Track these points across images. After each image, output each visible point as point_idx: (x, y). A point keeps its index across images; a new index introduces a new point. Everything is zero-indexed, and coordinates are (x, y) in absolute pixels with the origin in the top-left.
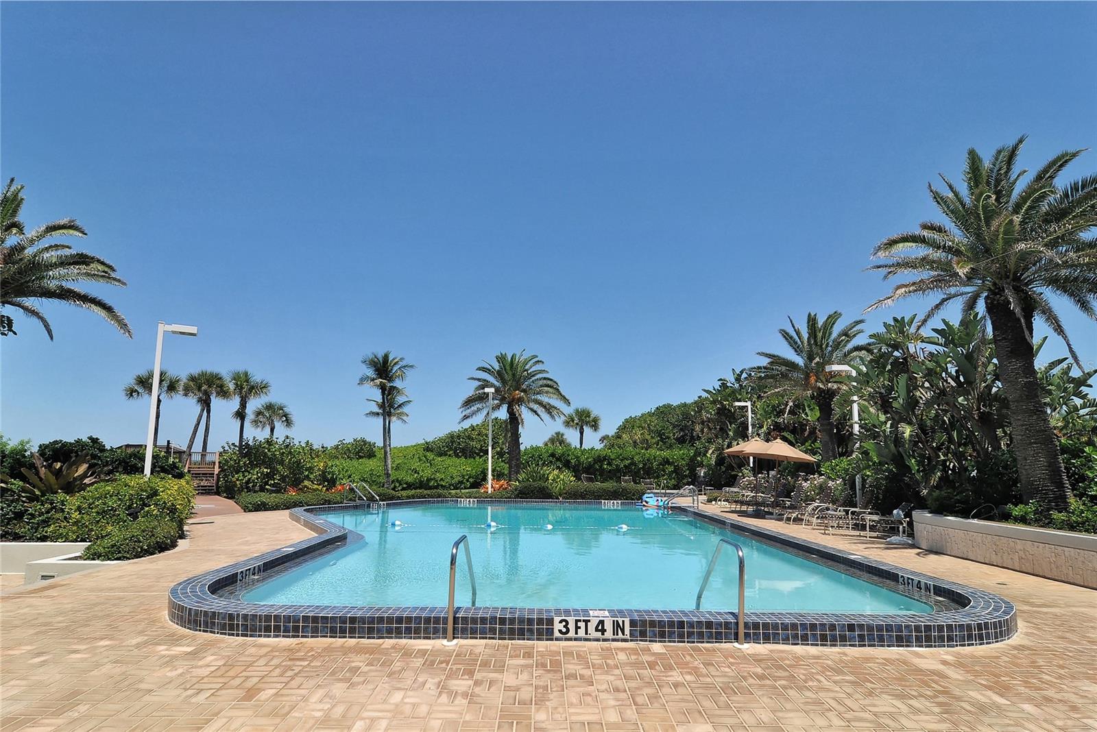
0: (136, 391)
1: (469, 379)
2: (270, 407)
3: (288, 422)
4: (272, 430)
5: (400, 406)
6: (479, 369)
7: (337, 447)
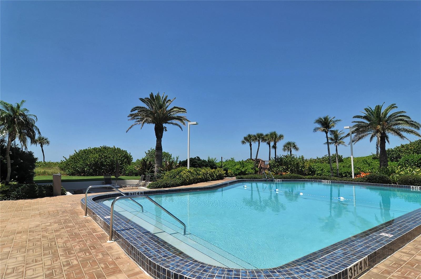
0: (244, 142)
1: (352, 122)
2: (289, 144)
3: (297, 149)
4: (291, 152)
5: (341, 139)
6: (355, 117)
7: (323, 158)
